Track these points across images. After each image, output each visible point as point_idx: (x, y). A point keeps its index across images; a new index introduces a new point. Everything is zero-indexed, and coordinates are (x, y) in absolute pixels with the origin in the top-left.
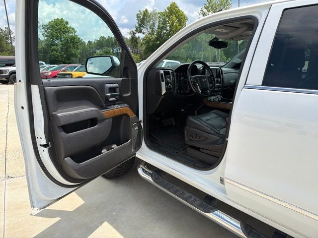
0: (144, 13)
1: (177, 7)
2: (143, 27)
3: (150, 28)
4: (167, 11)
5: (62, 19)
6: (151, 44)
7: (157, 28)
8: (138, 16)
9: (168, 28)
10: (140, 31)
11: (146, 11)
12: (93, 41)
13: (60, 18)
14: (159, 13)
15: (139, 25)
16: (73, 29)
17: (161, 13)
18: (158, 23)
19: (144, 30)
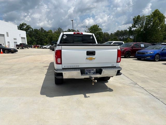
0: (137, 17)
1: (159, 12)
2: (136, 24)
3: (141, 25)
4: (152, 14)
5: (96, 25)
6: (140, 33)
7: (144, 24)
8: (134, 19)
9: (152, 24)
10: (135, 27)
11: (139, 16)
12: (113, 33)
13: (95, 25)
14: (146, 16)
15: (134, 23)
16: (101, 29)
17: (148, 16)
18: (145, 22)
19: (137, 26)
